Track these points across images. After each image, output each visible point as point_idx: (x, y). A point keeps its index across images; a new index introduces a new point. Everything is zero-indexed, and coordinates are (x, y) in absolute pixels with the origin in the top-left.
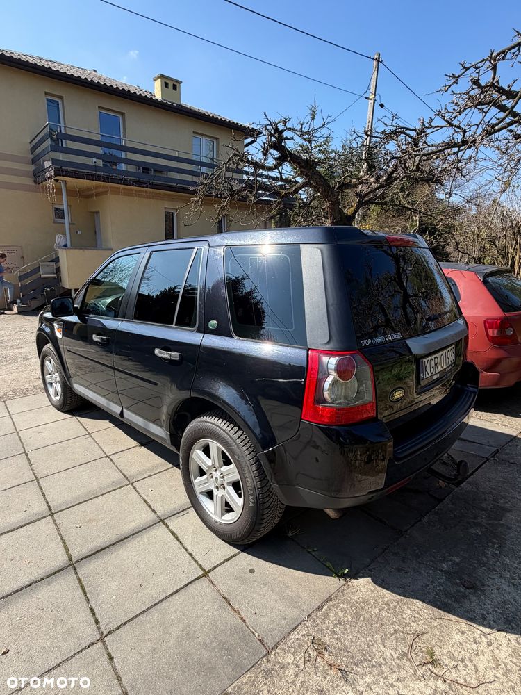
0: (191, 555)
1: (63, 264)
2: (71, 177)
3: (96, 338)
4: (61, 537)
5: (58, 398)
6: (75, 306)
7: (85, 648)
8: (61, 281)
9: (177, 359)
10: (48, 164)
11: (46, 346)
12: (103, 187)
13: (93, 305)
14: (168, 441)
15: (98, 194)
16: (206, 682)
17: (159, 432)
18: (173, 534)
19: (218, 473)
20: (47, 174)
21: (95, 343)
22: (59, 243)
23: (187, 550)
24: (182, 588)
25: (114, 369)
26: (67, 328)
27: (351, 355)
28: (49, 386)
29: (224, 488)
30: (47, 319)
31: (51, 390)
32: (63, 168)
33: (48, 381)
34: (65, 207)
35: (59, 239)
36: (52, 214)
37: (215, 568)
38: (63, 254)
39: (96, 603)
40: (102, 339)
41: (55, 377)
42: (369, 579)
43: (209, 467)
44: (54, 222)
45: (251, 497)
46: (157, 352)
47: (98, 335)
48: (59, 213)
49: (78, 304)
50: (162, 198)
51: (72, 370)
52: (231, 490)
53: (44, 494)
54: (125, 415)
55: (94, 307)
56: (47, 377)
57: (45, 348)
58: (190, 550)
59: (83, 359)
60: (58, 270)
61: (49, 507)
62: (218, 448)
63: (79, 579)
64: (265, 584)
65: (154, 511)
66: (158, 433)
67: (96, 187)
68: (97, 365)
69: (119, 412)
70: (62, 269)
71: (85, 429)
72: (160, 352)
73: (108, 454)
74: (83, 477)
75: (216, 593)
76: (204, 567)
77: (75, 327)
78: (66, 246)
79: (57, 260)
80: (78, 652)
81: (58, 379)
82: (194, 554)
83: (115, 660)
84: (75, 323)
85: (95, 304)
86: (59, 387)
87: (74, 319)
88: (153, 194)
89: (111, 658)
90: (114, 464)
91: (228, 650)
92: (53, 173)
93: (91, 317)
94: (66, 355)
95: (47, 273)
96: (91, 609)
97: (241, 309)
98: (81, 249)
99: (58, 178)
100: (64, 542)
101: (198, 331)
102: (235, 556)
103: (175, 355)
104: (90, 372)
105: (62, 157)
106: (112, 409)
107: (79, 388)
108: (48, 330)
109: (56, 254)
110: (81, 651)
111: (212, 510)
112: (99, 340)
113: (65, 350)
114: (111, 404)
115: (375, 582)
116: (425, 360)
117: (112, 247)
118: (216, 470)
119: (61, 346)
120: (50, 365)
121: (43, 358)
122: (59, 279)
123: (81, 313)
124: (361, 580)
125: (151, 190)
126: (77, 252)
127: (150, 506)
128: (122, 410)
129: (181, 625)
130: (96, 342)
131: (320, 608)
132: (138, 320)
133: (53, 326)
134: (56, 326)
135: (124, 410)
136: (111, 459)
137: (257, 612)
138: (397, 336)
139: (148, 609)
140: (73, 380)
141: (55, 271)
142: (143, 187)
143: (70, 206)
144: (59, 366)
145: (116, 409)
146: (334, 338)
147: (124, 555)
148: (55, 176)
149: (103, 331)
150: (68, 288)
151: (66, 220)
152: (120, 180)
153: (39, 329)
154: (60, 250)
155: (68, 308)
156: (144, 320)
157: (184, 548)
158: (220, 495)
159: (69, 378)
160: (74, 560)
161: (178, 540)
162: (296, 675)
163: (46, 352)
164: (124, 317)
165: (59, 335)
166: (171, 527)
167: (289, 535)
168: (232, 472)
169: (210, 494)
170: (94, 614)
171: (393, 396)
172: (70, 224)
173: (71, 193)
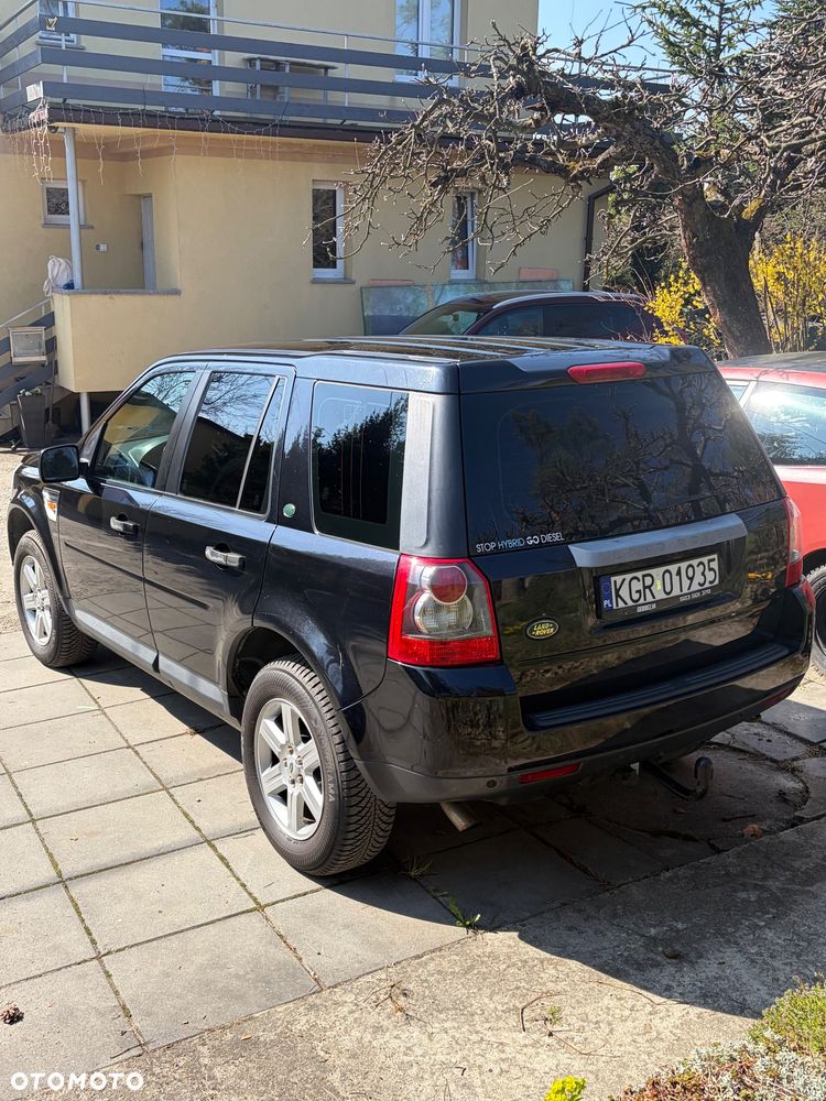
0: (243, 885)
1: (65, 330)
2: (85, 122)
3: (115, 524)
4: (47, 850)
5: (46, 640)
6: (83, 460)
7: (75, 964)
8: (56, 372)
9: (236, 564)
10: (34, 92)
11: (27, 534)
12: (162, 138)
13: (117, 458)
14: (226, 708)
15: (146, 154)
16: (229, 1006)
17: (212, 692)
18: (222, 858)
19: (295, 756)
20: (34, 117)
21: (115, 533)
22: (54, 279)
23: (238, 879)
24: (219, 920)
25: (145, 581)
26: (68, 501)
27: (459, 564)
28: (28, 616)
29: (302, 781)
30: (30, 481)
31: (33, 625)
32: (68, 101)
33: (27, 605)
34: (71, 186)
35: (56, 269)
36: (40, 205)
37: (276, 902)
38: (63, 306)
39: (93, 924)
40: (125, 525)
41: (41, 598)
42: (515, 934)
43: (282, 747)
44: (46, 225)
45: (332, 785)
46: (209, 551)
47: (118, 519)
48: (57, 203)
49: (87, 457)
50: (306, 156)
51: (74, 585)
52: (310, 781)
53: (20, 795)
54: (161, 666)
55: (117, 462)
56: (26, 597)
57: (23, 540)
58: (243, 880)
59: (97, 565)
60: (51, 346)
61: (28, 811)
62: (293, 712)
63: (71, 898)
64: (346, 926)
65: (197, 829)
66: (210, 695)
67: (145, 138)
68: (127, 579)
69: (152, 661)
70: (60, 341)
71: (95, 700)
72: (212, 553)
73: (132, 744)
74: (85, 775)
75: (269, 929)
76: (259, 901)
77: (82, 499)
78: (70, 286)
79: (48, 321)
80: (66, 967)
81: (47, 602)
82: (248, 885)
83: (113, 978)
84: (81, 493)
85: (121, 456)
86: (47, 618)
87: (80, 484)
88: (285, 149)
89: (109, 976)
90: (141, 759)
91: (268, 982)
92: (45, 115)
93: (111, 483)
94: (63, 555)
95: (25, 354)
96: (87, 929)
97: (326, 489)
98: (105, 293)
99: (56, 124)
100: (51, 855)
101: (269, 520)
102: (312, 892)
103: (234, 558)
104: (111, 592)
105: (66, 73)
106: (141, 656)
107: (87, 620)
108: (30, 503)
109: (48, 305)
110: (70, 966)
111: (286, 823)
112: (121, 529)
113: (62, 544)
114: (141, 646)
115: (521, 937)
116: (619, 579)
117: (179, 287)
118: (291, 752)
119: (54, 535)
120: (34, 575)
121: (19, 558)
122: (52, 368)
123: (94, 474)
124: (501, 935)
125: (277, 139)
126: (95, 302)
127: (192, 822)
128: (157, 657)
129: (207, 956)
130: (117, 531)
131: (418, 957)
132: (186, 495)
133: (42, 497)
134: (46, 494)
135: (161, 657)
136: (137, 753)
137: (322, 952)
138: (557, 537)
139: (165, 936)
140: (74, 603)
141: (44, 349)
142: (259, 134)
143: (84, 182)
144: (51, 576)
145: (146, 656)
146: (433, 541)
147: (143, 877)
148: (51, 121)
149: (129, 511)
150: (73, 389)
151: (73, 219)
152: (202, 120)
153: (15, 501)
154: (57, 297)
155: (69, 462)
156: (195, 496)
157: (235, 876)
158: (296, 794)
159: (67, 599)
160: (65, 877)
161: (228, 866)
162: (351, 1012)
163: (26, 546)
164: (163, 488)
165: (52, 514)
166: (220, 851)
167: (412, 874)
168: (310, 754)
169: (283, 796)
170: (90, 934)
171: (532, 630)
172: (81, 227)
173: (84, 149)
